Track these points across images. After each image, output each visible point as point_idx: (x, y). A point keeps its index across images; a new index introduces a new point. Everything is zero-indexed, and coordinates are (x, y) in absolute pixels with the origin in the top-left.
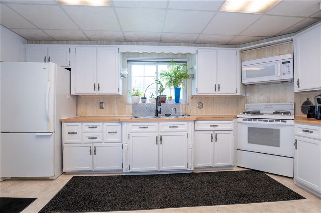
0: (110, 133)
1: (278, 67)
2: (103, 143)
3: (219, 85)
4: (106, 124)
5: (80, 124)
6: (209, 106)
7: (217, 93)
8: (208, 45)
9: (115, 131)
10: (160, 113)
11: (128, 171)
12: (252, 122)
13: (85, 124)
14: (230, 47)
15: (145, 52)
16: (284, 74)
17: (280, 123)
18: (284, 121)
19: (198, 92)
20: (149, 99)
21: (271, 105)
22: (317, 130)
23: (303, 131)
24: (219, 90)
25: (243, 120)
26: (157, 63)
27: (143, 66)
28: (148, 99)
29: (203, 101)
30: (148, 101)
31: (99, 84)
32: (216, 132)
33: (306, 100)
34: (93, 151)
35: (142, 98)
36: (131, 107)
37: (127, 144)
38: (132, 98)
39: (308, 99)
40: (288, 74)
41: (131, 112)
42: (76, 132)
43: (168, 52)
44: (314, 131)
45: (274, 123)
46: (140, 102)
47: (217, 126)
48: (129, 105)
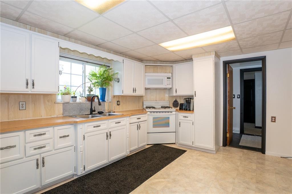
0: (61, 137)
1: (165, 80)
2: (54, 151)
3: (135, 88)
4: (56, 128)
5: (21, 134)
6: (124, 104)
7: (134, 94)
8: (128, 57)
9: (67, 135)
10: (95, 111)
11: (84, 172)
12: (155, 114)
13: (28, 132)
14: (139, 62)
15: (85, 53)
16: (168, 85)
17: (170, 113)
18: (171, 112)
19: (123, 93)
20: (80, 98)
21: (158, 102)
22: (190, 116)
23: (184, 117)
24: (135, 92)
25: (150, 113)
26: (86, 63)
27: (70, 63)
28: (78, 97)
29: (120, 100)
30: (78, 100)
31: (33, 81)
32: (139, 123)
33: (175, 100)
34: (40, 163)
35: (72, 97)
36: (61, 107)
37: (82, 145)
38: (62, 97)
39: (176, 99)
40: (170, 85)
41: (61, 111)
42: (14, 145)
43: (104, 57)
44: (188, 117)
45: (167, 114)
46: (71, 101)
47: (140, 118)
48: (59, 104)
